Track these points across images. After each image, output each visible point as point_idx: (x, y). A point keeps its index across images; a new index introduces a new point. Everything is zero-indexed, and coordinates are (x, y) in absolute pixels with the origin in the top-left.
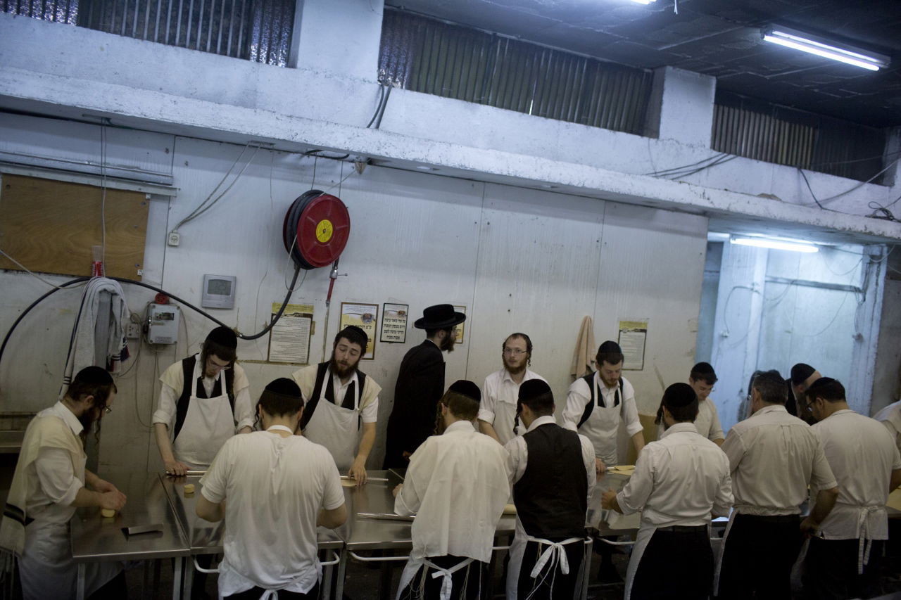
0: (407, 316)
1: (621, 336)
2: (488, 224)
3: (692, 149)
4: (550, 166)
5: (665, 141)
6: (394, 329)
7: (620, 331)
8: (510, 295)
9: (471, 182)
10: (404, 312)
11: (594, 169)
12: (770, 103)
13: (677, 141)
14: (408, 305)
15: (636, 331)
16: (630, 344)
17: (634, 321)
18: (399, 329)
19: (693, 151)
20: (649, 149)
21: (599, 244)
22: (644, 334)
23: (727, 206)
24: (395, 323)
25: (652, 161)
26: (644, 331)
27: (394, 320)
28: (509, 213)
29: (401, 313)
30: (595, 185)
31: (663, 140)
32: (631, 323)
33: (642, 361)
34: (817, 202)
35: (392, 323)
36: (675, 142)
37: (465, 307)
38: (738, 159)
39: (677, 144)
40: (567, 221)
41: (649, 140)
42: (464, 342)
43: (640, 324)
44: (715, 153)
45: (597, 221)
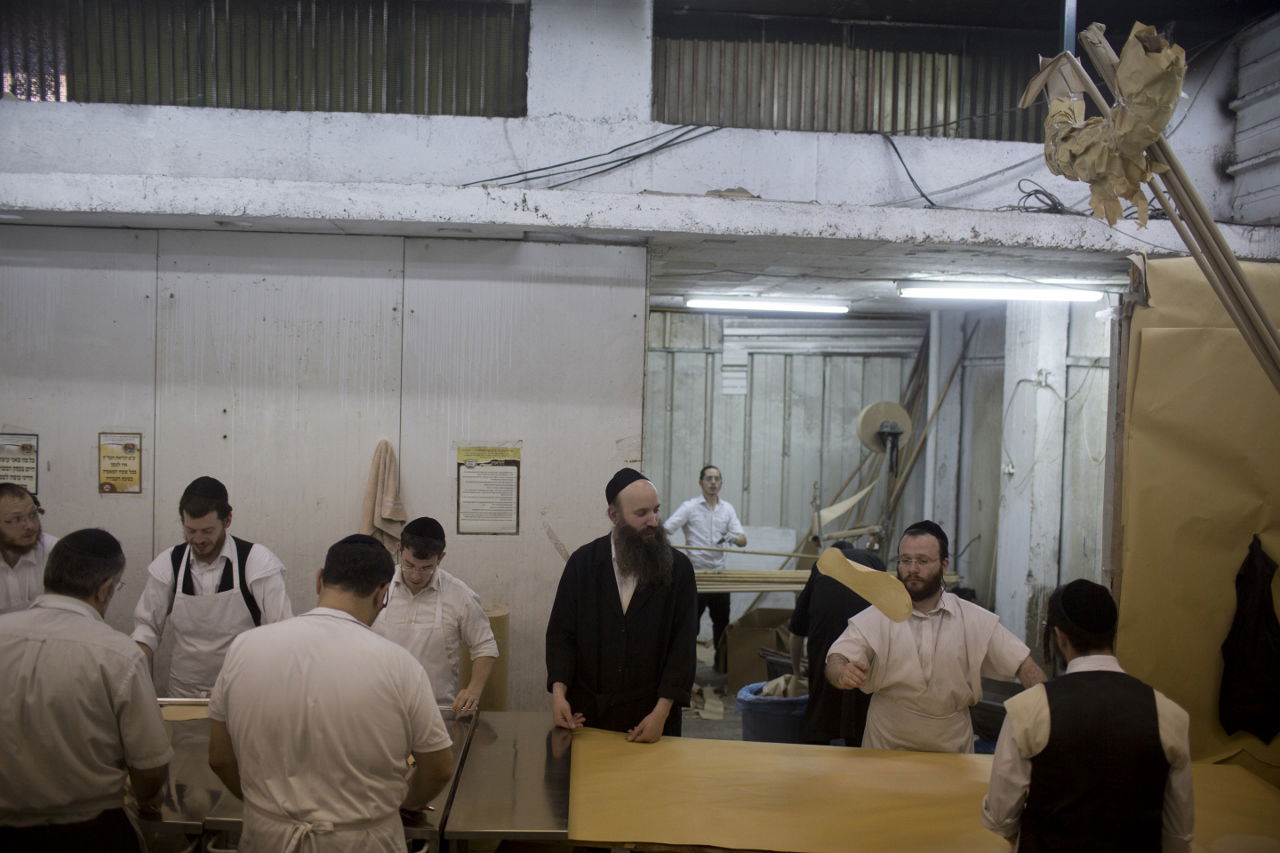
0: (37, 452)
1: (462, 474)
2: (172, 296)
3: (606, 126)
4: (174, 188)
5: (542, 120)
6: (17, 473)
7: (459, 465)
8: (225, 411)
9: (133, 233)
10: (31, 446)
11: (264, 183)
12: (835, 21)
13: (570, 117)
14: (37, 435)
15: (494, 463)
16: (482, 487)
17: (489, 446)
18: (25, 473)
19: (611, 130)
20: (507, 138)
21: (398, 314)
22: (514, 469)
23: (585, 218)
24: (17, 464)
25: (515, 158)
26: (516, 463)
27: (15, 460)
28: (210, 276)
29: (25, 448)
30: (271, 210)
31: (537, 118)
32: (481, 450)
33: (514, 517)
34: (923, 195)
35: (11, 464)
36: (566, 120)
37: (140, 434)
38: (725, 132)
39: (571, 122)
40: (326, 279)
41: (505, 122)
42: (143, 491)
43: (504, 451)
44: (663, 127)
45: (390, 274)
